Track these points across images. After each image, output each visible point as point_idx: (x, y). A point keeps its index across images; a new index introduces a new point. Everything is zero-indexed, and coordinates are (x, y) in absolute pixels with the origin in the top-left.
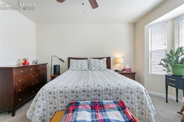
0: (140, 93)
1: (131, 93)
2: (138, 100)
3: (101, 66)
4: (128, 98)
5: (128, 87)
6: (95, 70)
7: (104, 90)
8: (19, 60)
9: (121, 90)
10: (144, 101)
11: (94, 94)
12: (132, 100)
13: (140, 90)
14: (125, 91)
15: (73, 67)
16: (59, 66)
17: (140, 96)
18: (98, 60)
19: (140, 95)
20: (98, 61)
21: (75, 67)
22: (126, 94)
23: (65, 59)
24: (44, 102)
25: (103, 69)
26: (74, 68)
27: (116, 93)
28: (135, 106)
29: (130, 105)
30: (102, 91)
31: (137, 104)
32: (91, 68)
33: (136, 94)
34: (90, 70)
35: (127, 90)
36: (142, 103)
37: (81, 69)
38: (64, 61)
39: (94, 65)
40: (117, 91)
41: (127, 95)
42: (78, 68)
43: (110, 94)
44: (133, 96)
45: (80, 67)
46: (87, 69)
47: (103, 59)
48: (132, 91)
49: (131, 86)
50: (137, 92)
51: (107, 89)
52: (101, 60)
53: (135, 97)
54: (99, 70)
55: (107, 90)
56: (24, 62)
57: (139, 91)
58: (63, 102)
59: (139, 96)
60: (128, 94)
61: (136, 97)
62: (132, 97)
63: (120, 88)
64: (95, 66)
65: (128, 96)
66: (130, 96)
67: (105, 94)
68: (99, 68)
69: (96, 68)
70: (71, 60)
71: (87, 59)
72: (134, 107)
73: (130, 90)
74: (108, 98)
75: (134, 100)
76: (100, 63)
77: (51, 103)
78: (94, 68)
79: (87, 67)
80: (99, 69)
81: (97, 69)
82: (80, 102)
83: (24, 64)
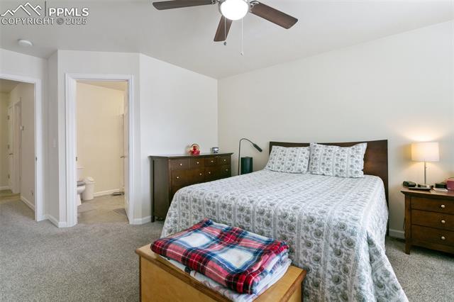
0: (343, 243)
1: (319, 234)
2: (337, 259)
3: (343, 166)
4: (309, 245)
5: (313, 220)
6: (323, 175)
7: (257, 213)
8: (188, 147)
9: (292, 221)
10: (351, 266)
11: (239, 216)
12: (318, 252)
13: (344, 233)
14: (302, 224)
15: (273, 163)
16: (251, 159)
17: (343, 250)
18: (337, 148)
19: (342, 246)
20: (337, 153)
21: (277, 164)
22: (303, 233)
23: (264, 145)
24: (177, 210)
25: (350, 174)
26: (274, 167)
27: (281, 224)
28: (325, 269)
29: (311, 263)
30: (253, 212)
31: (330, 267)
32: (314, 168)
33: (332, 240)
34: (311, 173)
35: (307, 224)
36: (346, 271)
37: (289, 169)
38: (260, 150)
39: (322, 161)
40: (283, 221)
41: (306, 237)
42: (283, 166)
43: (268, 224)
44: (322, 242)
45: (287, 165)
46: (306, 170)
47: (354, 146)
48: (321, 229)
49: (323, 219)
50: (336, 236)
51: (264, 211)
52: (347, 149)
53: (326, 248)
54: (337, 176)
55: (262, 213)
56: (192, 149)
57: (343, 235)
58: (196, 217)
59: (338, 248)
60: (309, 235)
61: (331, 249)
62: (318, 245)
63: (290, 216)
64: (323, 164)
65: (309, 239)
66: (313, 242)
67: (259, 220)
68: (336, 169)
69: (327, 169)
70: (273, 147)
71: (307, 145)
72: (321, 272)
73: (315, 227)
74: (265, 230)
75: (322, 253)
76: (340, 158)
77: (184, 215)
78: (323, 168)
79: (306, 165)
80: (335, 173)
81: (331, 174)
82: (214, 223)
83: (193, 152)
